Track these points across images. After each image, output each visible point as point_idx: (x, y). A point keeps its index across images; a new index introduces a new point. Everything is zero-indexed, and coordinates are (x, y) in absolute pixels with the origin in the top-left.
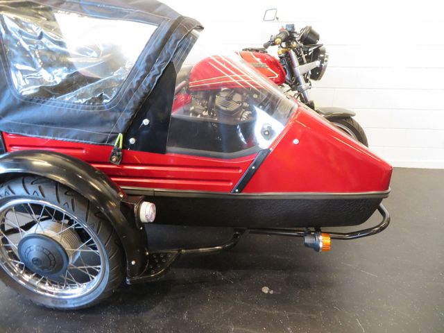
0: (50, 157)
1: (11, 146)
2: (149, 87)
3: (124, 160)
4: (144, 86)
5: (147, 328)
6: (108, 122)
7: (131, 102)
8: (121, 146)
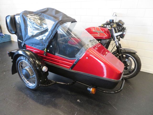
0: (30, 52)
1: (27, 48)
2: (52, 38)
3: (46, 55)
4: (51, 37)
5: (43, 99)
6: (43, 45)
7: (48, 41)
8: (46, 52)
